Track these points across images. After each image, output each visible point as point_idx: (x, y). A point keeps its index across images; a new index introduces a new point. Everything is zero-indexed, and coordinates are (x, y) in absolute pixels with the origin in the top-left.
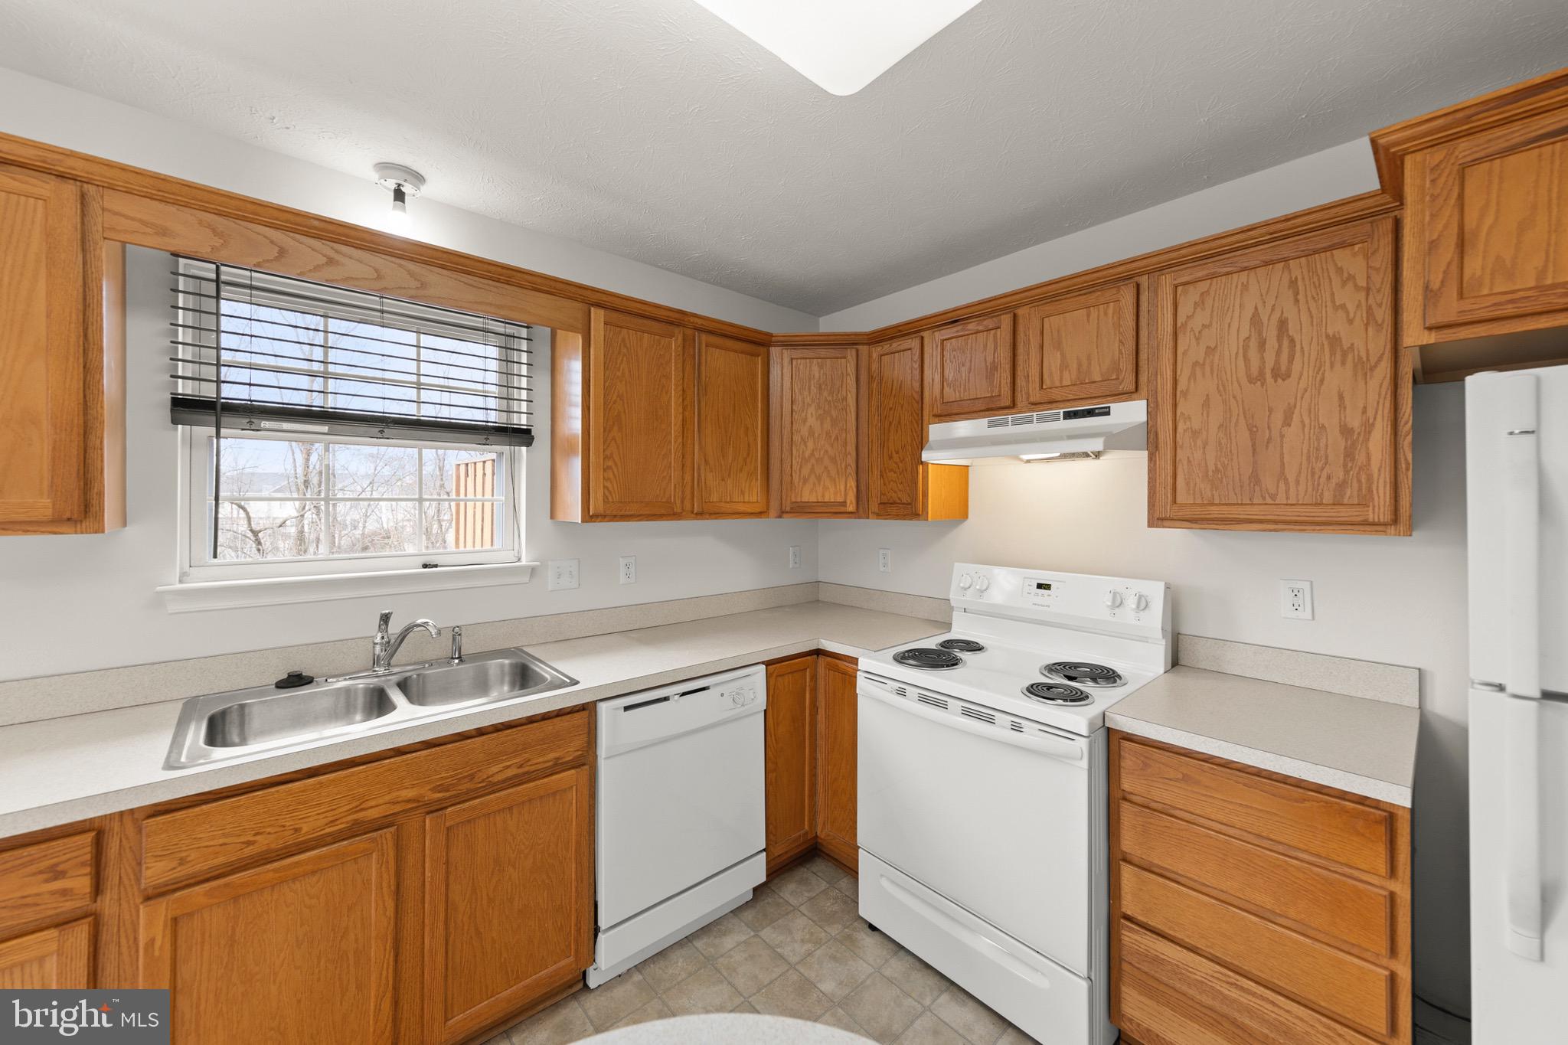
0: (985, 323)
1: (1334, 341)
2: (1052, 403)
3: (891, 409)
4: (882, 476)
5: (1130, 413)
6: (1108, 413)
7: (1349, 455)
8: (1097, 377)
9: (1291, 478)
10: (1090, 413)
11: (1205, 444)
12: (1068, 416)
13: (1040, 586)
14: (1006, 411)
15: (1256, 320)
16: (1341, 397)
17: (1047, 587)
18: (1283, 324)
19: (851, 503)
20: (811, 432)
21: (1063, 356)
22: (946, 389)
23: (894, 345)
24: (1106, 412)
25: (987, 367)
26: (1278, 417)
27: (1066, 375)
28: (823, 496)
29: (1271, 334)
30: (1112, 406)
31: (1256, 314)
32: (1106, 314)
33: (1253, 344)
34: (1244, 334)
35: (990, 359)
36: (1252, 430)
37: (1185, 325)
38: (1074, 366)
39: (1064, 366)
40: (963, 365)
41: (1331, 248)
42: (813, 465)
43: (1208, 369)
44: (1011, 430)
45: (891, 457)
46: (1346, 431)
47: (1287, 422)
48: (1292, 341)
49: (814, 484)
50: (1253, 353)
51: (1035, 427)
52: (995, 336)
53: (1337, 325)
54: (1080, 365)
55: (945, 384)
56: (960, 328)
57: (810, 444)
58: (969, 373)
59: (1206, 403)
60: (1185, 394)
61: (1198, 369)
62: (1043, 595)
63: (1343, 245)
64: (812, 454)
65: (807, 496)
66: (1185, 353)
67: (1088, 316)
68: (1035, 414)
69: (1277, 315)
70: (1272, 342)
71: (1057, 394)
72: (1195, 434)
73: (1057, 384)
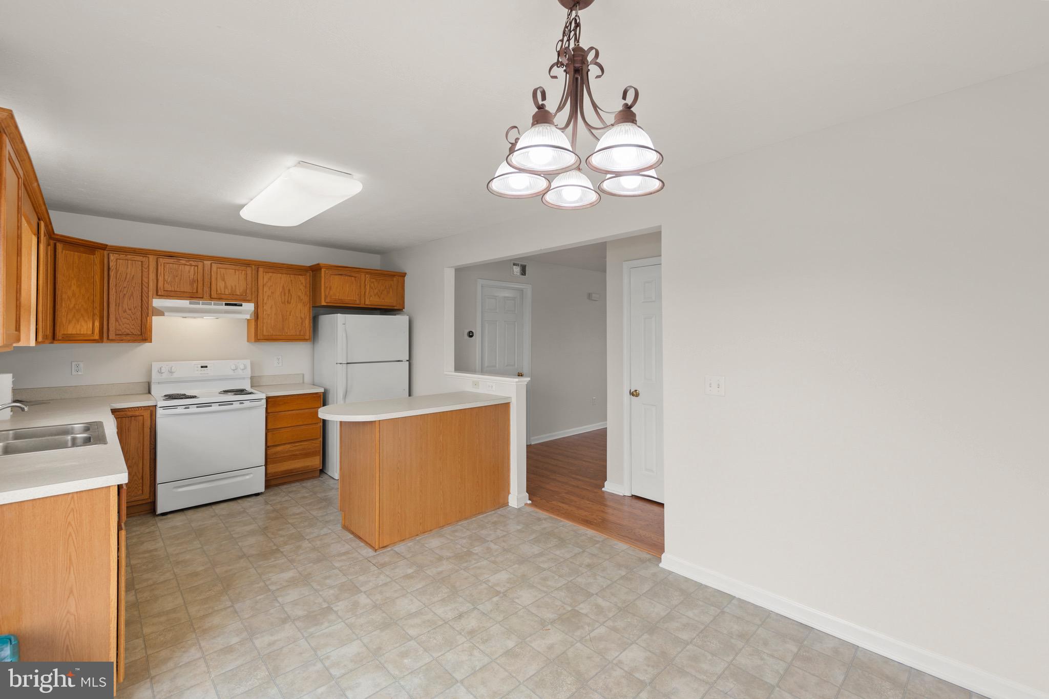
0: (191, 262)
1: (299, 297)
2: (220, 299)
3: (124, 287)
4: (117, 320)
5: (249, 307)
6: (242, 306)
7: (302, 324)
8: (238, 293)
9: (291, 329)
10: (235, 305)
11: (271, 318)
12: (226, 304)
13: (202, 367)
14: (198, 299)
15: (283, 287)
16: (300, 311)
17: (206, 367)
18: (289, 290)
19: (97, 334)
20: (74, 294)
21: (225, 283)
22: (166, 285)
23: (129, 257)
24: (241, 305)
25: (190, 280)
26: (288, 313)
27: (226, 290)
28: (80, 330)
29: (287, 292)
30: (243, 303)
31: (283, 286)
32: (241, 273)
33: (283, 293)
34: (281, 290)
35: (192, 277)
36: (283, 317)
37: (266, 284)
38: (230, 288)
39: (226, 287)
40: (177, 277)
41: (299, 275)
42: (74, 313)
43: (272, 298)
44: (200, 306)
45: (125, 311)
46: (301, 318)
47: (290, 315)
48: (291, 295)
49: (75, 324)
50: (283, 297)
51: (213, 307)
52: (194, 268)
53: (300, 294)
54: (232, 288)
55: (165, 282)
56: (176, 260)
57: (73, 301)
58: (180, 280)
59: (271, 307)
60: (266, 304)
61: (269, 298)
62: (204, 370)
63: (301, 275)
64: (74, 307)
65: (71, 330)
66: (266, 292)
67: (235, 273)
68: (213, 302)
69: (288, 288)
70: (287, 294)
71: (223, 296)
72: (269, 315)
73: (223, 293)
